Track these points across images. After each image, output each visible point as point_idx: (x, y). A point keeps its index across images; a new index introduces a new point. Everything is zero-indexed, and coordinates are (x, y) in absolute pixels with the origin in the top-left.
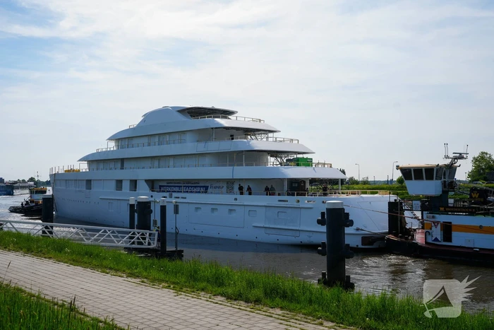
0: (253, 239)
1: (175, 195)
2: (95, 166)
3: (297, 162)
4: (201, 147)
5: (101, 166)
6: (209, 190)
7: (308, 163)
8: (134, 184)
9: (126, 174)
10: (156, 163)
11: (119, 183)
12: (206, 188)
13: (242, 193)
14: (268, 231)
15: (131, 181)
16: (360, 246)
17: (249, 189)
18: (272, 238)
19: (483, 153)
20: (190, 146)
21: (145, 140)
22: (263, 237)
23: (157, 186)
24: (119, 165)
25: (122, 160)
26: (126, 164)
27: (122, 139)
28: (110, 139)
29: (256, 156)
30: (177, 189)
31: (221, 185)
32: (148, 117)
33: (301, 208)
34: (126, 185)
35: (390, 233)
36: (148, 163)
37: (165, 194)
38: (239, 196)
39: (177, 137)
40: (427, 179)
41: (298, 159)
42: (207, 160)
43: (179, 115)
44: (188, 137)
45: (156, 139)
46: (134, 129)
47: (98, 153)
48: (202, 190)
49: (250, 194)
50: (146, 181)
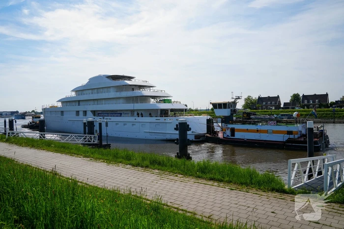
0: (144, 138)
1: (105, 117)
2: (65, 104)
3: (164, 101)
4: (118, 95)
5: (68, 104)
6: (122, 115)
7: (169, 101)
8: (85, 113)
9: (81, 108)
10: (96, 102)
11: (78, 113)
12: (121, 114)
13: (138, 117)
14: (151, 134)
15: (84, 111)
16: (194, 140)
17: (142, 114)
18: (153, 137)
19: (249, 96)
20: (112, 94)
21: (90, 91)
22: (149, 137)
23: (96, 113)
24: (77, 103)
25: (79, 101)
26: (81, 103)
27: (78, 91)
28: (73, 91)
29: (145, 98)
30: (107, 115)
31: (128, 112)
32: (91, 80)
33: (166, 123)
34: (81, 113)
35: (207, 133)
36: (92, 103)
37: (102, 117)
38: (137, 118)
39: (106, 90)
40: (224, 108)
41: (164, 100)
42: (121, 101)
43: (106, 79)
44: (111, 89)
45: (96, 91)
46: (84, 86)
47: (66, 98)
48: (119, 115)
49: (142, 116)
50: (91, 111)
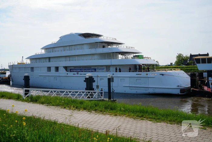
0: (124, 92)
1: (80, 73)
2: (35, 61)
4: (93, 51)
5: (38, 61)
6: (97, 70)
8: (57, 69)
9: (53, 64)
10: (68, 59)
11: (49, 69)
12: (95, 70)
13: (116, 72)
14: (131, 88)
15: (55, 67)
16: (180, 94)
17: (120, 69)
18: (134, 91)
20: (87, 50)
21: (62, 48)
22: (128, 91)
23: (69, 69)
24: (48, 60)
25: (49, 58)
26: (51, 60)
28: (42, 49)
30: (79, 70)
31: (103, 68)
32: (62, 38)
33: (148, 77)
34: (53, 69)
36: (63, 59)
37: (76, 73)
38: (115, 73)
39: (79, 47)
42: (96, 57)
43: (79, 36)
44: (85, 46)
45: (68, 48)
46: (55, 43)
47: (35, 55)
48: (93, 70)
49: (120, 71)
50: (64, 67)
